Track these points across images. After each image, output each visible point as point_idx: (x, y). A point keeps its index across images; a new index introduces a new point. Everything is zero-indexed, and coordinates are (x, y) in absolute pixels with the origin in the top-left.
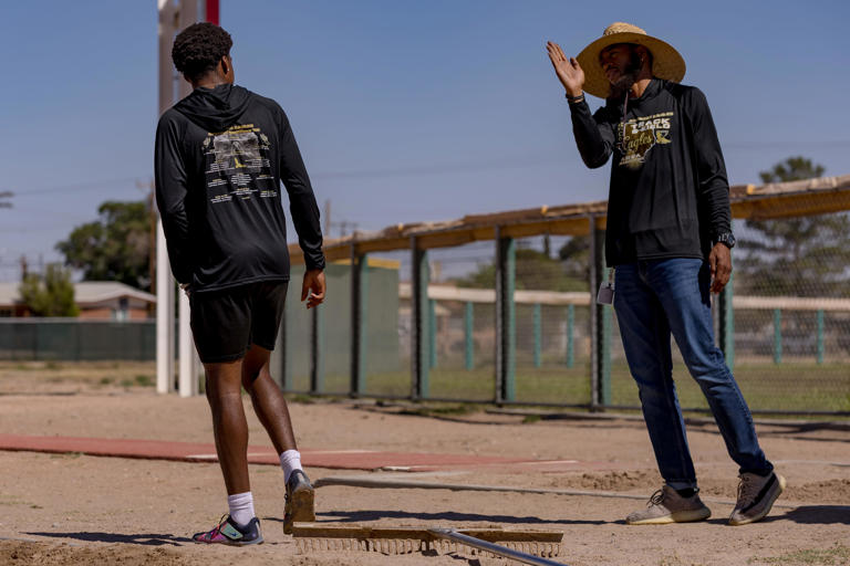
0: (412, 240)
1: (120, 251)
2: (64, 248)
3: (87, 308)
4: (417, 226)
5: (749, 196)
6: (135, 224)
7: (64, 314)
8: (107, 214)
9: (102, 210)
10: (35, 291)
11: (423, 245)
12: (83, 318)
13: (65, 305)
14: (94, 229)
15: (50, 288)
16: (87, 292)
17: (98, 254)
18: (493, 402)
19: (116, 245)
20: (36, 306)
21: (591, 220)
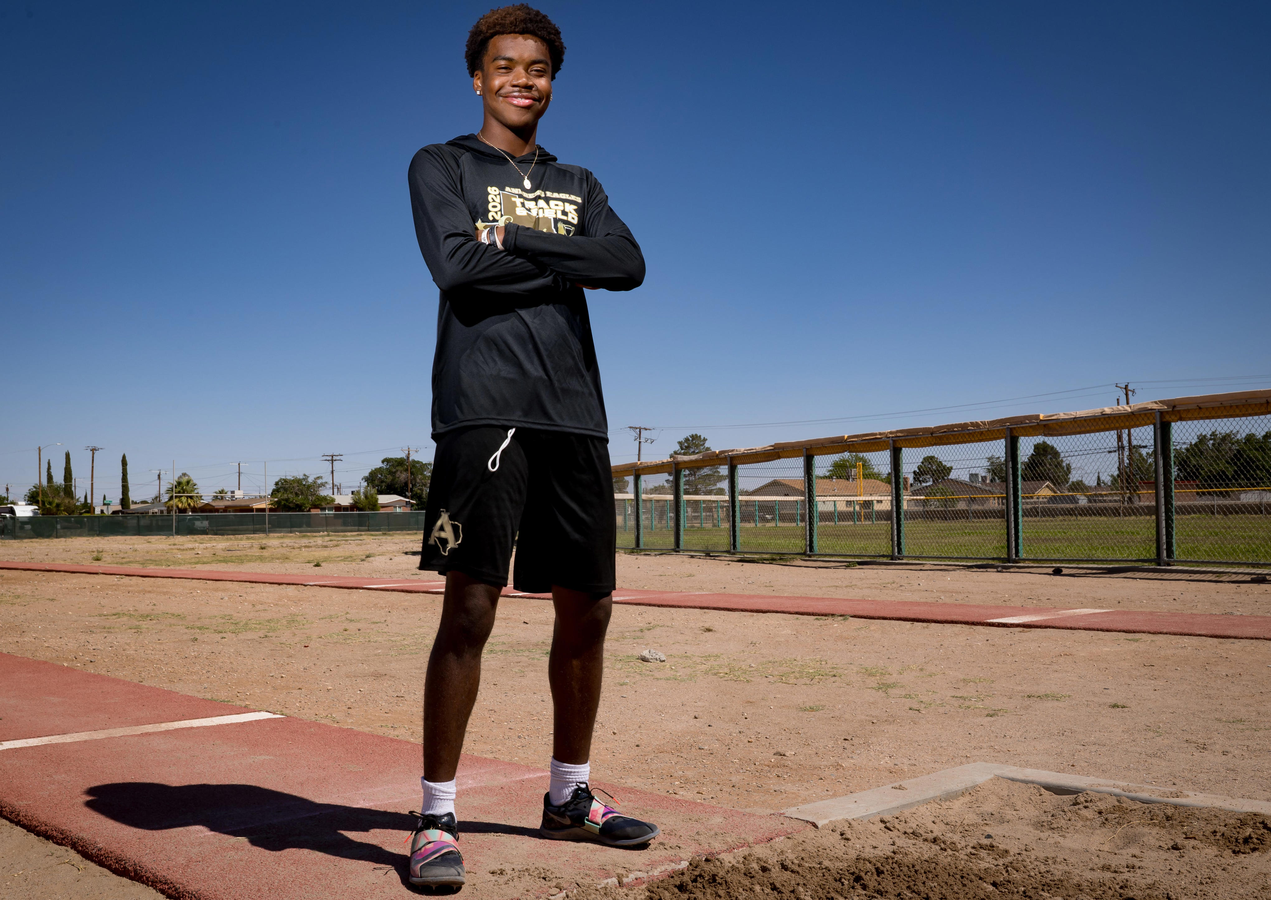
0: (729, 459)
1: (393, 480)
2: (367, 479)
3: (384, 506)
4: (733, 451)
5: (1041, 420)
6: (400, 468)
7: (373, 510)
8: (385, 463)
9: (383, 462)
10: (360, 498)
11: (735, 462)
12: (382, 511)
13: (374, 505)
14: (379, 470)
15: (366, 497)
16: (383, 499)
17: (382, 482)
18: (804, 554)
19: (390, 478)
20: (360, 506)
21: (891, 442)
